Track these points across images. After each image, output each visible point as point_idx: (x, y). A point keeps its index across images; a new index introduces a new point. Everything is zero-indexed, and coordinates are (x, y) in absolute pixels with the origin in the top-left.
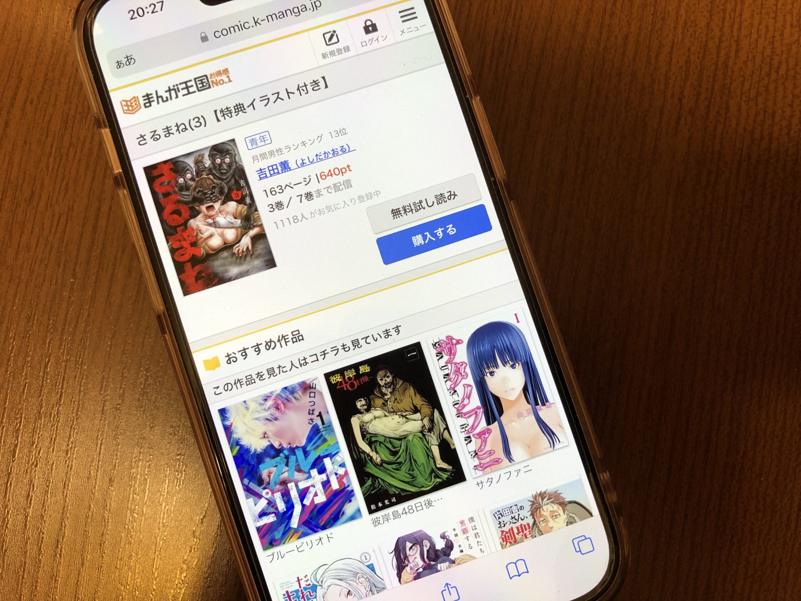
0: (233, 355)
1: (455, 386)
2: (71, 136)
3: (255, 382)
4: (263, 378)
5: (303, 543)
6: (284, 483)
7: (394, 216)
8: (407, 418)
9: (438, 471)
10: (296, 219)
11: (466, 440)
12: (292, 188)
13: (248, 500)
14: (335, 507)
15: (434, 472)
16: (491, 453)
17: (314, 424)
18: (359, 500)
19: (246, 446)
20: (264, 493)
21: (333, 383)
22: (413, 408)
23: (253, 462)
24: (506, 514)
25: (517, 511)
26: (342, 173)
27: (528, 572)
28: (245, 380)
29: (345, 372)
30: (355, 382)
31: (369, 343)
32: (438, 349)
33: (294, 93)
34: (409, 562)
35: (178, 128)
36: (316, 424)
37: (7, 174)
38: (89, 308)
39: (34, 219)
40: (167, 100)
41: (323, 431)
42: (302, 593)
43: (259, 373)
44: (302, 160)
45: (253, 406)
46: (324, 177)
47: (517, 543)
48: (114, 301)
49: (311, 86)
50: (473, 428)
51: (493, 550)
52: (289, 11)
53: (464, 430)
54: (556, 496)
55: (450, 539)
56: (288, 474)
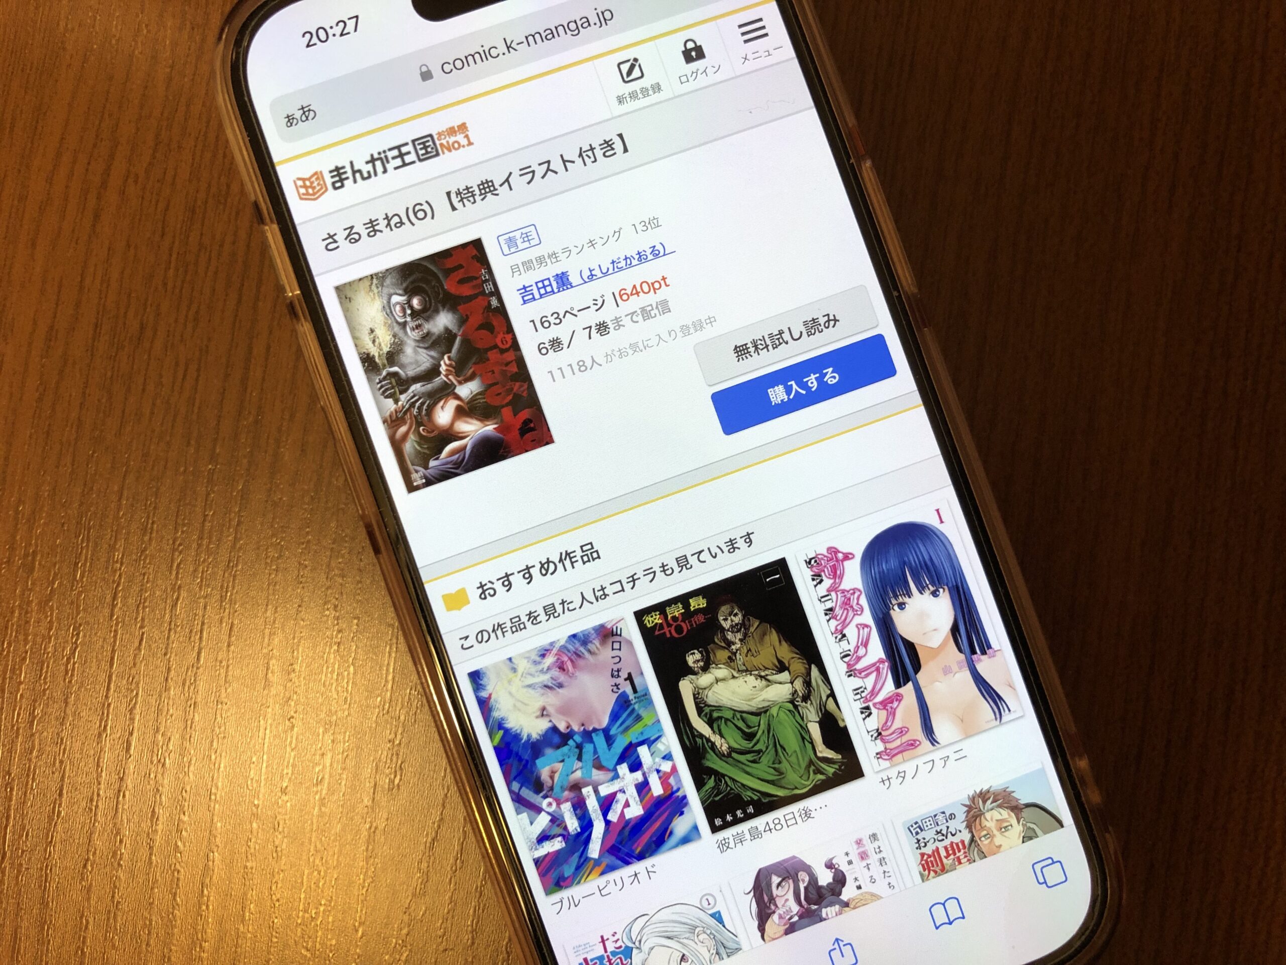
0: (489, 585)
1: (844, 627)
2: (202, 234)
3: (525, 628)
4: (538, 621)
5: (608, 882)
6: (576, 787)
7: (739, 356)
8: (768, 680)
9: (819, 763)
10: (583, 365)
11: (862, 713)
12: (576, 316)
13: (520, 816)
14: (657, 825)
15: (814, 765)
16: (902, 732)
17: (620, 691)
18: (696, 812)
19: (514, 730)
20: (544, 804)
21: (649, 626)
22: (777, 664)
23: (526, 757)
24: (927, 826)
25: (945, 821)
26: (654, 289)
27: (963, 918)
28: (509, 625)
29: (668, 608)
30: (683, 624)
31: (705, 562)
32: (814, 569)
33: (573, 162)
34: (776, 906)
35: (389, 221)
36: (624, 692)
37: (100, 298)
38: (239, 511)
39: (147, 370)
40: (369, 177)
41: (635, 703)
42: (609, 960)
43: (531, 613)
44: (591, 271)
45: (523, 665)
46: (625, 297)
47: (946, 873)
48: (281, 499)
49: (601, 149)
50: (874, 693)
51: (909, 884)
52: (561, 27)
53: (859, 696)
54: (1005, 796)
55: (841, 868)
56: (583, 773)
